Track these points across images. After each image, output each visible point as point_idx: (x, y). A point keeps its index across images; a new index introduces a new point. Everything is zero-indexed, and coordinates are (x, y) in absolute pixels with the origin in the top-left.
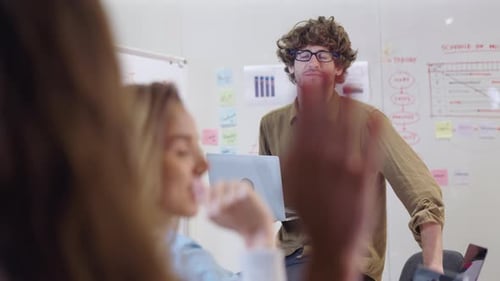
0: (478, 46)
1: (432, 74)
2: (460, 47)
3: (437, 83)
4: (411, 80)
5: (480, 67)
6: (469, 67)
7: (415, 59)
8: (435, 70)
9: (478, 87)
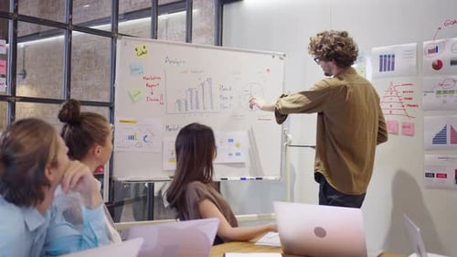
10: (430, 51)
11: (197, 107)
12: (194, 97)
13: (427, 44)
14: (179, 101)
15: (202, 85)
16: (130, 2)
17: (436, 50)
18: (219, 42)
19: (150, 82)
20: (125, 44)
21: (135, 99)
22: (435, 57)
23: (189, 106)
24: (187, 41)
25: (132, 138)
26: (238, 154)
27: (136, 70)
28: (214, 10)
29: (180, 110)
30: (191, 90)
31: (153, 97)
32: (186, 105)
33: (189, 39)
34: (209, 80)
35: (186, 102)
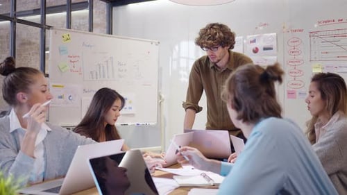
0: (339, 20)
1: (312, 38)
2: (329, 21)
3: (315, 42)
4: (300, 41)
5: (340, 32)
6: (334, 33)
7: (302, 30)
8: (313, 36)
9: (338, 43)
10: (251, 42)
11: (104, 77)
12: (102, 69)
13: (250, 37)
14: (91, 72)
15: (107, 61)
16: (37, 2)
17: (254, 41)
18: (110, 32)
19: (73, 59)
20: (56, 33)
21: (63, 70)
22: (254, 46)
23: (98, 76)
24: (90, 31)
25: (61, 97)
26: (130, 108)
27: (63, 51)
28: (106, 10)
29: (93, 78)
30: (99, 65)
31: (74, 69)
32: (97, 75)
33: (91, 30)
34: (111, 58)
35: (97, 73)
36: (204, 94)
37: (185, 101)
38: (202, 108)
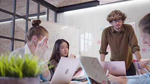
15: (56, 35)
18: (56, 21)
28: (54, 15)
30: (53, 37)
35: (52, 40)
36: (109, 46)
37: (100, 50)
38: (108, 52)
